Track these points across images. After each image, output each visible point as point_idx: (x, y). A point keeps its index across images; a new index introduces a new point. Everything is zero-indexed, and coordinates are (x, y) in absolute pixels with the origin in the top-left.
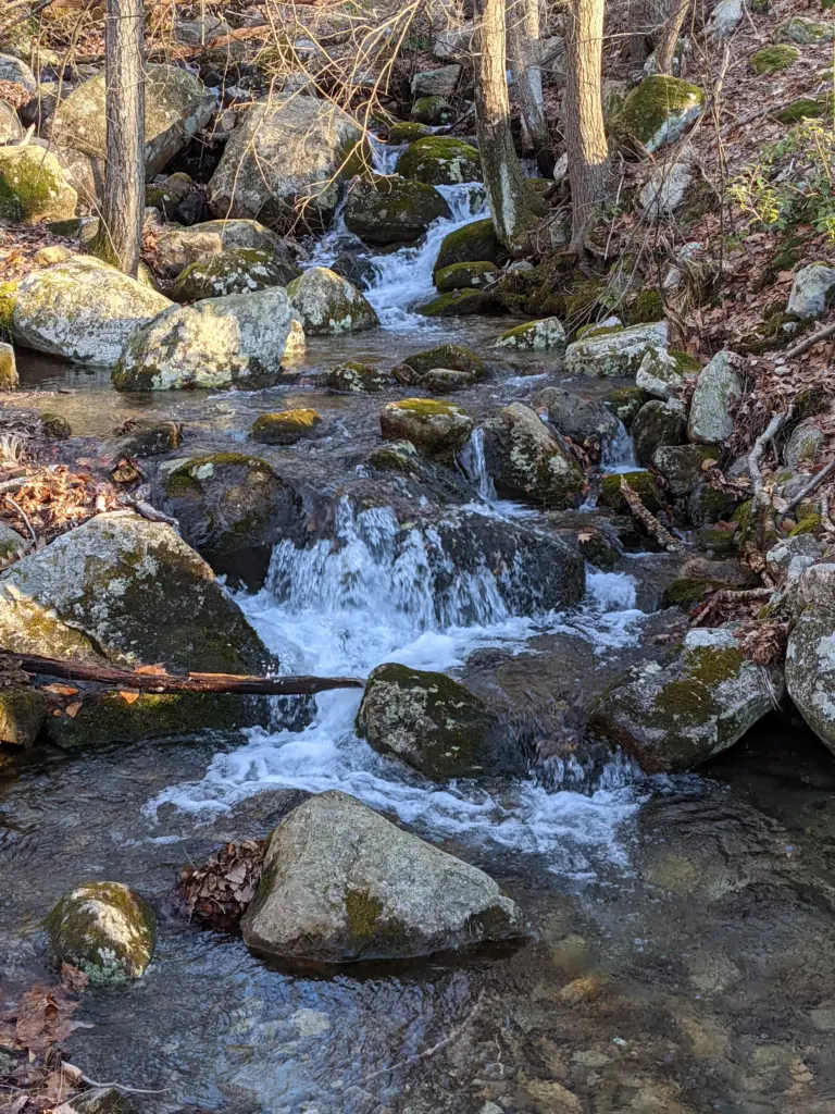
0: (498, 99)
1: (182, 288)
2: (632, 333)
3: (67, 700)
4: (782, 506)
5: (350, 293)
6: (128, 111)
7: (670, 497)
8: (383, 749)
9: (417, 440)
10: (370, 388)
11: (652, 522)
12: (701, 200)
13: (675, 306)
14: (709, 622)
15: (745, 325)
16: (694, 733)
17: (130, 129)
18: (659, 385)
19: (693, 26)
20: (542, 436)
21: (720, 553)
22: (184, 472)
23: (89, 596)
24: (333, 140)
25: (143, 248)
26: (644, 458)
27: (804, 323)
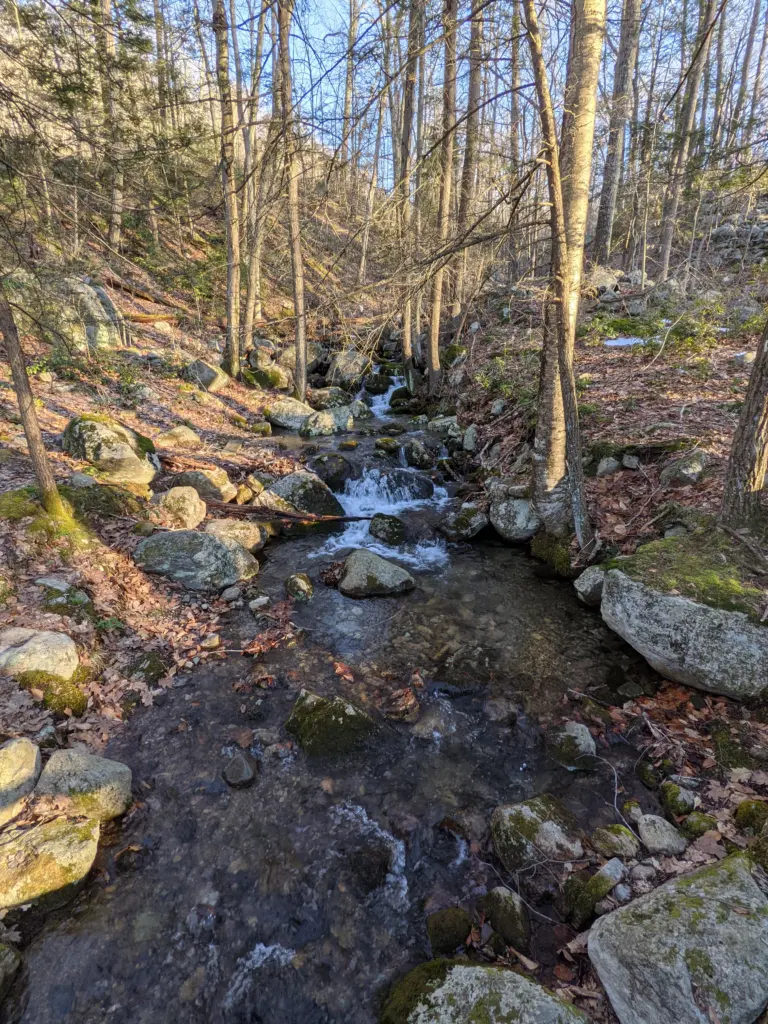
0: (408, 352)
1: (318, 406)
2: (447, 419)
3: (288, 523)
4: (489, 468)
5: (366, 407)
6: (302, 356)
7: (458, 466)
8: (377, 537)
9: (386, 450)
10: (372, 435)
11: (453, 473)
12: (467, 381)
13: (459, 412)
14: (469, 501)
15: (479, 417)
16: (464, 532)
17: (303, 361)
18: (454, 434)
19: (464, 331)
20: (421, 449)
21: (471, 482)
22: (319, 459)
23: (293, 495)
24: (361, 364)
25: (307, 395)
26: (450, 454)
27: (496, 416)
